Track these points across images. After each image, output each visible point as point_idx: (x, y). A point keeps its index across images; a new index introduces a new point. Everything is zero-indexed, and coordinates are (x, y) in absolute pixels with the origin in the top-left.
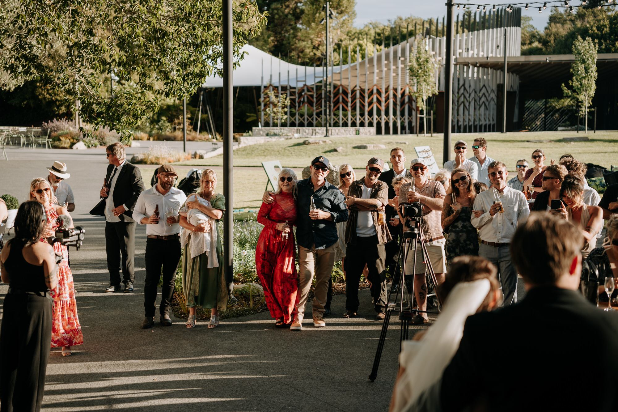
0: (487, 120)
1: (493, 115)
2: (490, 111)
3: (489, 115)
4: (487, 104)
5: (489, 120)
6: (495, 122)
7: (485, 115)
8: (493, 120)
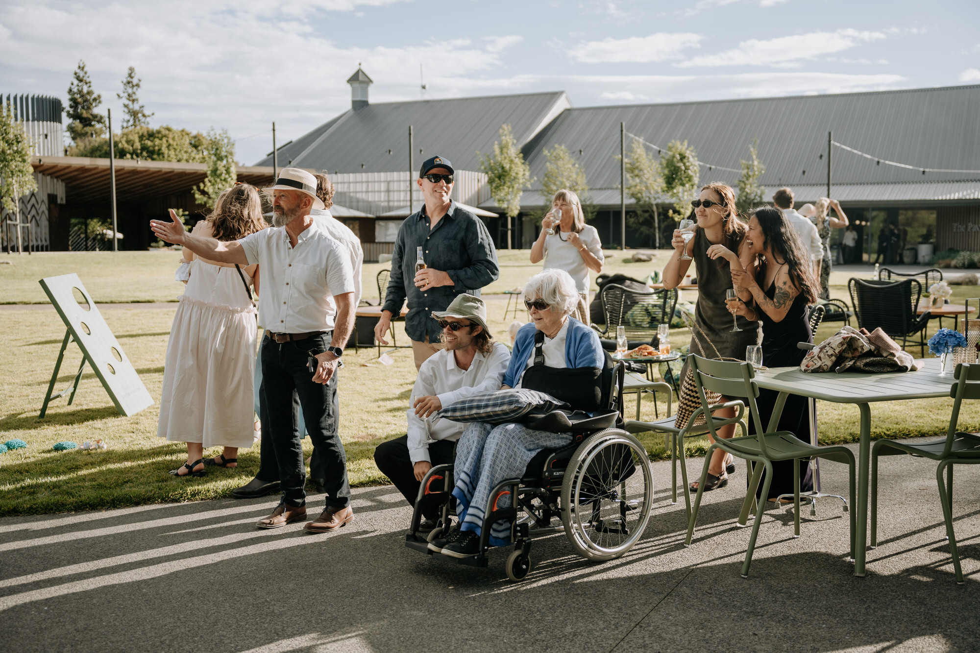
0: (39, 241)
1: (45, 233)
2: (41, 229)
3: (41, 233)
4: (38, 218)
5: (41, 241)
6: (48, 242)
7: (36, 233)
8: (46, 241)
